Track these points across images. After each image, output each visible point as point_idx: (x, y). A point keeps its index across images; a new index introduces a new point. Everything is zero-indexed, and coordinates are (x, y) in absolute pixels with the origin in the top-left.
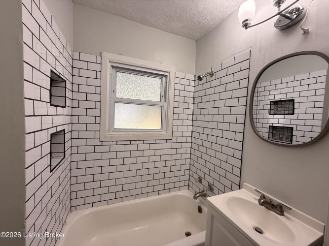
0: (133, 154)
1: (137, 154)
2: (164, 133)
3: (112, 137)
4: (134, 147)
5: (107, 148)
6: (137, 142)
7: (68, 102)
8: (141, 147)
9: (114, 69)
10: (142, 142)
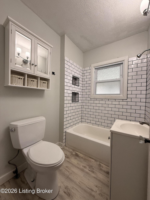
0: (103, 105)
1: (105, 105)
2: (121, 95)
3: (94, 97)
4: (104, 102)
5: (92, 102)
6: (105, 100)
7: (80, 85)
8: (107, 102)
9: (96, 70)
10: (108, 100)
